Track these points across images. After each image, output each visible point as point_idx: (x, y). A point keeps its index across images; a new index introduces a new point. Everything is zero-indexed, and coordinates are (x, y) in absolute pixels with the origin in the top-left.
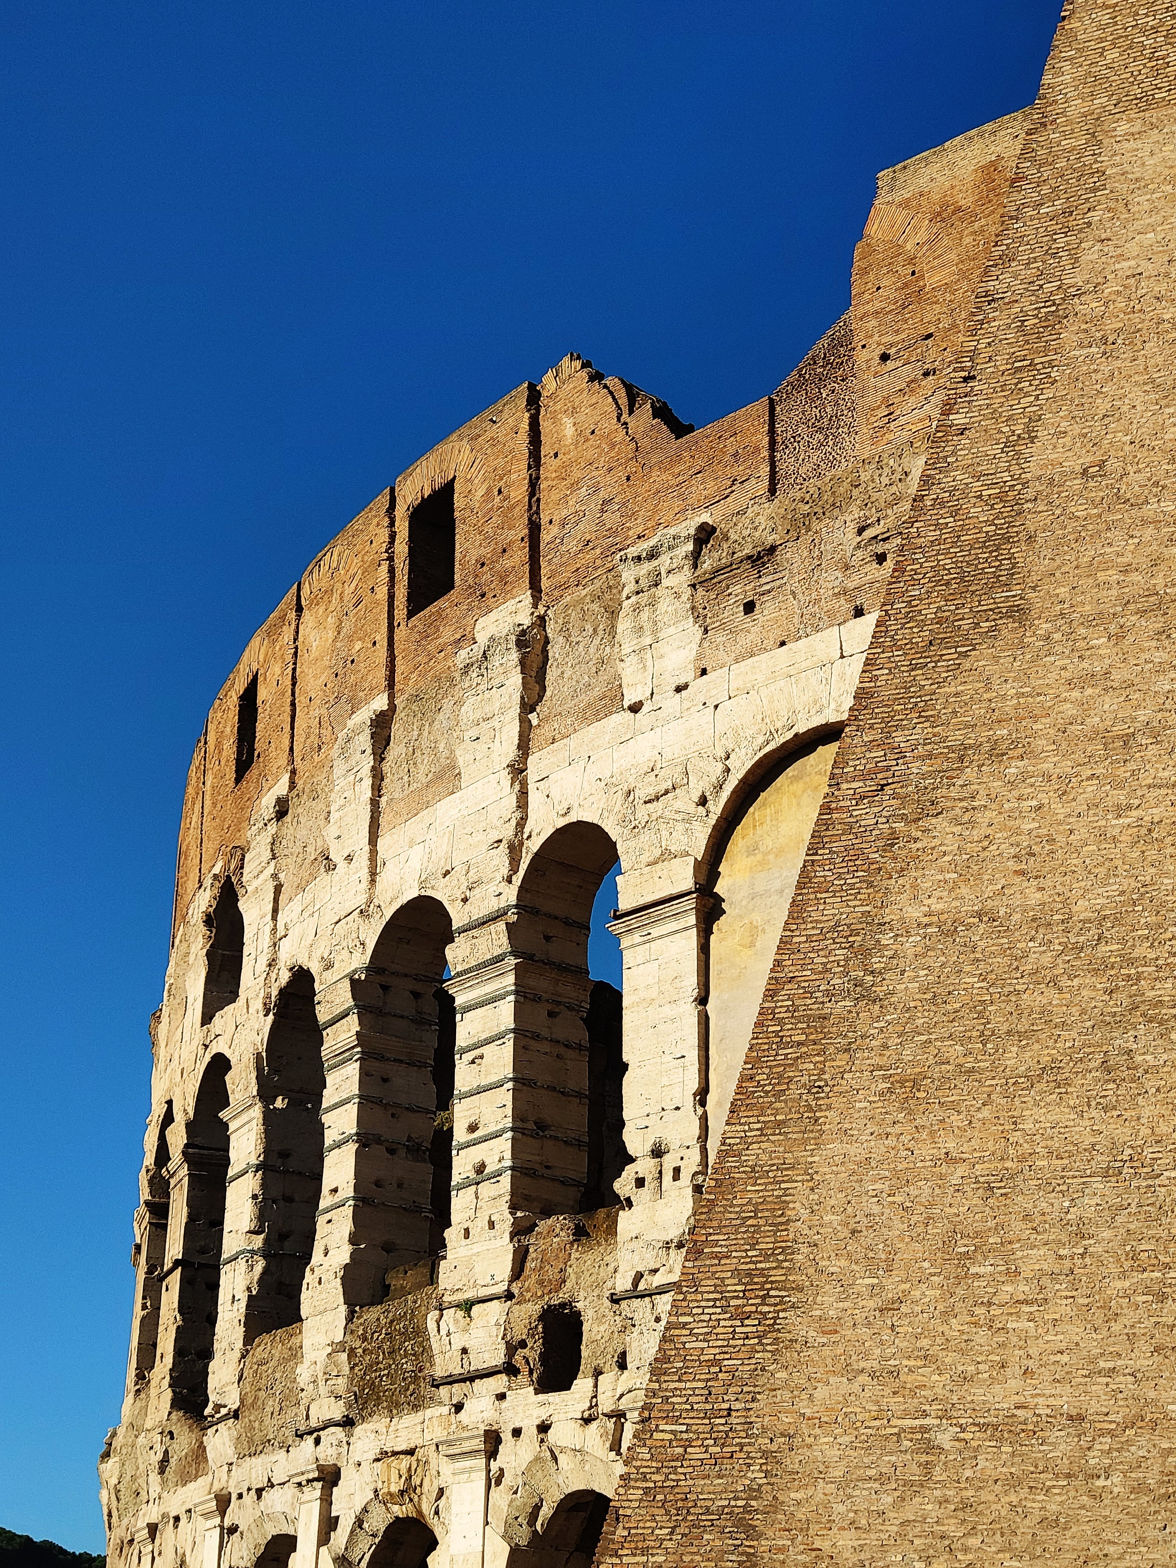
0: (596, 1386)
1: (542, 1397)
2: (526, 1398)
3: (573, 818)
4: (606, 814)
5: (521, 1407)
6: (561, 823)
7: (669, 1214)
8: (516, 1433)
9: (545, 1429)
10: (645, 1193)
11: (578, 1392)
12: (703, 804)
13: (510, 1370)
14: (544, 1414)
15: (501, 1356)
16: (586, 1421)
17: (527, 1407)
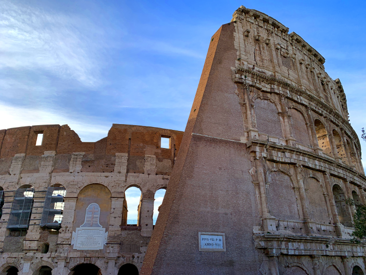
0: (51, 254)
1: (42, 254)
3: (58, 183)
6: (56, 183)
7: (67, 235)
8: (37, 258)
9: (42, 258)
10: (63, 232)
11: (48, 254)
12: (79, 187)
13: (37, 250)
14: (42, 256)
15: (36, 248)
16: (49, 258)
17: (39, 255)
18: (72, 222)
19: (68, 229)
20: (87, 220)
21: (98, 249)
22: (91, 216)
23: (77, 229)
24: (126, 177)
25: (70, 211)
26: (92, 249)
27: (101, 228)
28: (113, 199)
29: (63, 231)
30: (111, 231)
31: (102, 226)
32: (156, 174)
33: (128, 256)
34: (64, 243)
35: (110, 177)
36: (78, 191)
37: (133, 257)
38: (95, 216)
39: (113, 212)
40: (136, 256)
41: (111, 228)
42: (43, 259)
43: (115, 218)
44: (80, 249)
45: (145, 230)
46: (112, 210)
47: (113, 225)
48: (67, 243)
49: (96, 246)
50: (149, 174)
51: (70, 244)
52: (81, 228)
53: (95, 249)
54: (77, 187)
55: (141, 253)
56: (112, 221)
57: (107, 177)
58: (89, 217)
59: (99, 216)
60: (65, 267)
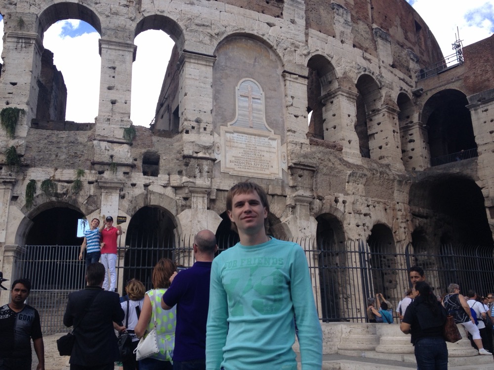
0: (169, 178)
1: (146, 177)
2: (139, 175)
3: (165, 14)
4: (179, 20)
5: (136, 178)
6: (159, 13)
7: (205, 139)
8: (134, 185)
9: (146, 186)
10: (194, 131)
11: (162, 178)
12: (217, 34)
13: (133, 166)
14: (147, 182)
15: (130, 161)
16: (164, 187)
17: (139, 178)
18: (210, 112)
19: (203, 125)
20: (240, 112)
21: (273, 177)
22: (246, 104)
23: (223, 129)
24: (307, 34)
25: (202, 85)
26: (260, 176)
27: (272, 135)
28: (288, 77)
29: (193, 128)
30: (292, 142)
31: (273, 131)
32: (354, 46)
33: (329, 197)
34: (200, 155)
35: (277, 28)
36: (216, 43)
37: (336, 201)
38: (255, 106)
39: (292, 105)
40: (341, 200)
41: (290, 137)
42: (150, 188)
43: (296, 116)
44: (235, 173)
45: (348, 150)
46: (289, 99)
47: (294, 132)
48: (207, 156)
49: (267, 172)
50: (342, 42)
51: (214, 160)
52: (229, 127)
53: (266, 177)
54: (209, 31)
55: (348, 194)
56: (291, 123)
57: (270, 25)
58: (244, 107)
59: (262, 107)
60: (208, 208)
